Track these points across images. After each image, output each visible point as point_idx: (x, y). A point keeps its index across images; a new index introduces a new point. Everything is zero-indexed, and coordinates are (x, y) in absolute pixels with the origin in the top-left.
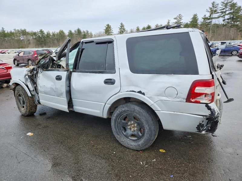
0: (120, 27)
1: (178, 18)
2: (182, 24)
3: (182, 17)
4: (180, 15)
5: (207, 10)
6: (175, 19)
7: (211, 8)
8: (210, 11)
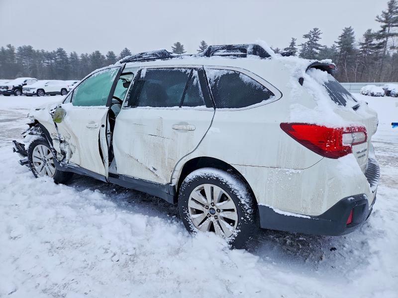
0: (200, 50)
1: (312, 36)
2: (320, 47)
3: (319, 34)
4: (315, 29)
5: (378, 17)
6: (306, 36)
7: (387, 14)
8: (384, 19)
